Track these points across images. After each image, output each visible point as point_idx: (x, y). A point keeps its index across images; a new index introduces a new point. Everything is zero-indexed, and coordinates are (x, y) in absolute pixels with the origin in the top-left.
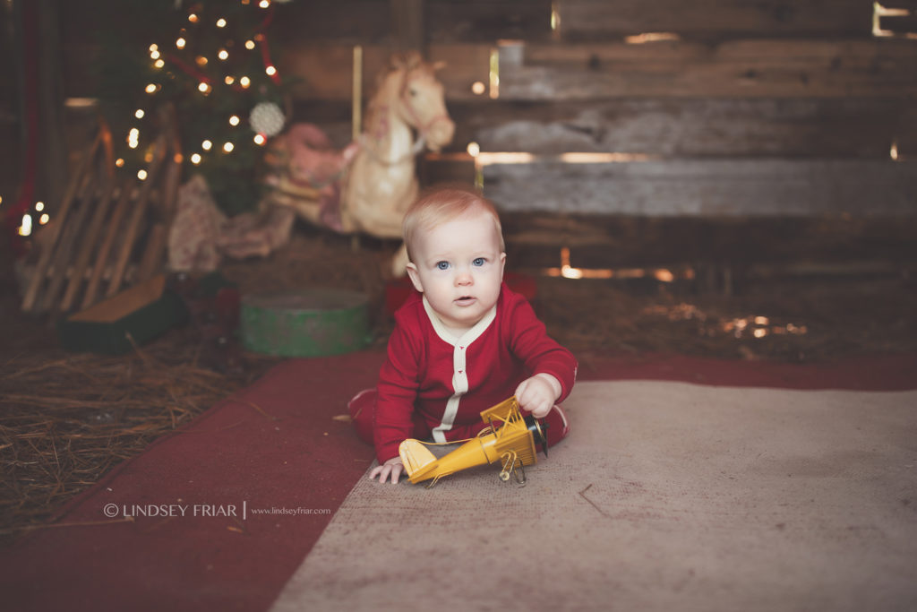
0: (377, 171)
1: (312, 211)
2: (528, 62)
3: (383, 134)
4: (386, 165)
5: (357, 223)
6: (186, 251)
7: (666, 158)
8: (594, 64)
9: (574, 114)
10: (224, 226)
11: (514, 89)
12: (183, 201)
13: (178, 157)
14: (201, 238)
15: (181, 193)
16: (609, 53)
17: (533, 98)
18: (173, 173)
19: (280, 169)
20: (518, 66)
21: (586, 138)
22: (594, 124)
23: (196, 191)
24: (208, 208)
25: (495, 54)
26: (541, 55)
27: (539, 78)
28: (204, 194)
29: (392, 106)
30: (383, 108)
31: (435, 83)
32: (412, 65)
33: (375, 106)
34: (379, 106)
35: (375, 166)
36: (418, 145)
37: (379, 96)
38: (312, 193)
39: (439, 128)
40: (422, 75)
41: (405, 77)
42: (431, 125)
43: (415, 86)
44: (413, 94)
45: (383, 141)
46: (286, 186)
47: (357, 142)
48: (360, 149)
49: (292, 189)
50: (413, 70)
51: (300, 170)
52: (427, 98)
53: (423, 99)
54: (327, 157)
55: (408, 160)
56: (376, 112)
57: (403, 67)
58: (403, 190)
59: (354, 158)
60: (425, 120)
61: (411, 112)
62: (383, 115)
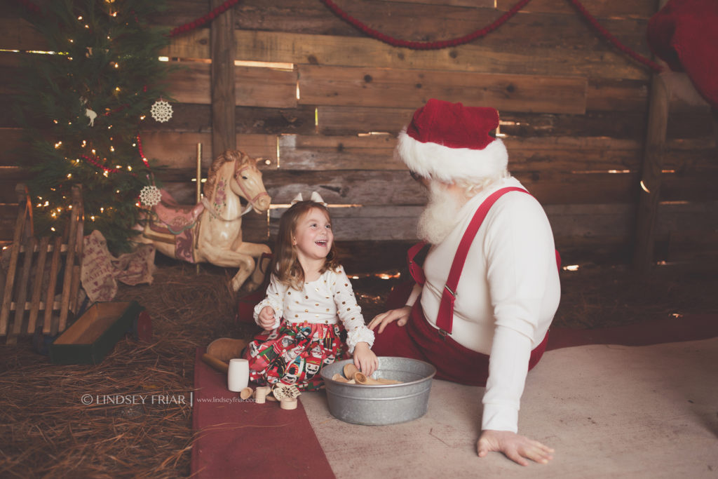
0: (218, 224)
1: (171, 249)
2: (299, 147)
3: (221, 200)
4: (224, 221)
5: (205, 257)
6: (96, 283)
7: (384, 206)
8: (340, 149)
9: (329, 180)
10: (112, 262)
11: (291, 164)
12: (88, 248)
13: (83, 218)
14: (105, 274)
15: (85, 242)
16: (349, 142)
17: (303, 168)
18: (81, 230)
19: (146, 220)
20: (294, 149)
21: (336, 193)
22: (340, 185)
23: (96, 241)
24: (106, 252)
25: (279, 142)
26: (307, 143)
27: (307, 157)
28: (101, 243)
29: (228, 183)
30: (220, 184)
31: (257, 172)
32: (244, 160)
33: (214, 182)
34: (217, 182)
35: (216, 221)
36: (248, 210)
37: (218, 177)
38: (171, 237)
39: (262, 201)
40: (250, 167)
41: (237, 167)
42: (257, 198)
43: (245, 173)
44: (245, 178)
45: (222, 205)
46: (148, 231)
47: (202, 203)
48: (205, 208)
49: (154, 233)
50: (243, 164)
51: (161, 221)
52: (254, 182)
53: (251, 182)
54: (181, 214)
55: (238, 218)
56: (216, 186)
57: (235, 159)
58: (236, 236)
59: (201, 214)
60: (253, 196)
61: (242, 189)
62: (220, 188)
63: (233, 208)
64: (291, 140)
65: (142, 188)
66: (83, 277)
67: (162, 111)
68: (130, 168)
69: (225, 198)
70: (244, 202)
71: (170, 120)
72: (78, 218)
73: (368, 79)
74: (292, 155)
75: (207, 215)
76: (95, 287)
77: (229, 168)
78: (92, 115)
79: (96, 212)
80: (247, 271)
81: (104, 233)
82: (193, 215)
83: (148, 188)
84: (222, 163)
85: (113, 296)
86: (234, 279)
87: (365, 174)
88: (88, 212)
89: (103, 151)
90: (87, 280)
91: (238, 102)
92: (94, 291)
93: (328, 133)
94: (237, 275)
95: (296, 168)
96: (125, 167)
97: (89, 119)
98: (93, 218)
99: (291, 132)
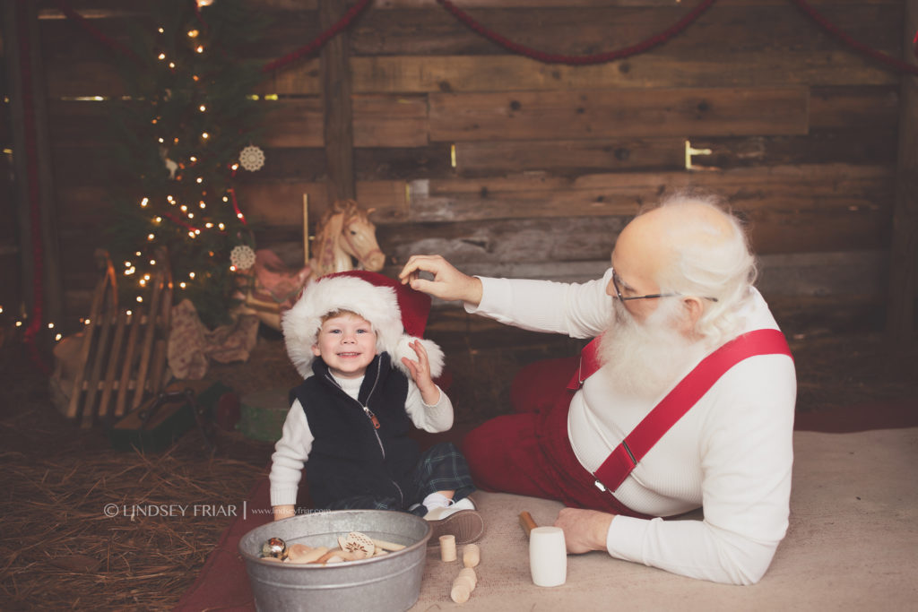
1: (275, 320)
2: (434, 193)
3: (329, 261)
6: (183, 361)
7: (541, 262)
8: (484, 194)
9: (470, 233)
10: (206, 336)
11: (424, 214)
12: (176, 320)
13: (171, 285)
14: (193, 349)
15: (174, 312)
16: (495, 185)
17: (439, 220)
18: (168, 298)
19: (247, 287)
20: (426, 197)
21: (481, 249)
22: (485, 239)
23: (185, 311)
24: (197, 324)
25: (408, 189)
26: (443, 188)
27: (443, 206)
28: (191, 314)
29: (336, 240)
30: (329, 241)
31: (368, 225)
32: (351, 212)
33: (322, 239)
34: (325, 239)
37: (326, 232)
38: (275, 306)
39: (374, 259)
40: (360, 220)
41: (346, 220)
42: (368, 257)
43: (354, 227)
44: (353, 233)
45: (331, 266)
46: (251, 299)
47: (309, 266)
49: (257, 302)
50: (352, 216)
51: (263, 288)
52: (365, 237)
53: (361, 238)
54: (285, 278)
56: (324, 243)
57: (343, 211)
59: (307, 279)
60: (363, 253)
61: (351, 245)
62: (329, 247)
64: (423, 186)
65: (233, 248)
66: (170, 353)
67: (252, 159)
68: (221, 226)
69: (333, 258)
71: (262, 168)
72: (162, 286)
73: (515, 106)
74: (425, 204)
76: (182, 365)
77: (337, 222)
78: (172, 166)
79: (187, 279)
81: (195, 302)
82: (299, 279)
83: (239, 248)
84: (330, 216)
85: (202, 374)
87: (516, 224)
88: (176, 281)
89: (193, 207)
90: (174, 357)
91: (358, 143)
92: (181, 370)
93: (467, 174)
95: (430, 220)
96: (216, 227)
97: (168, 172)
98: (183, 285)
99: (421, 176)
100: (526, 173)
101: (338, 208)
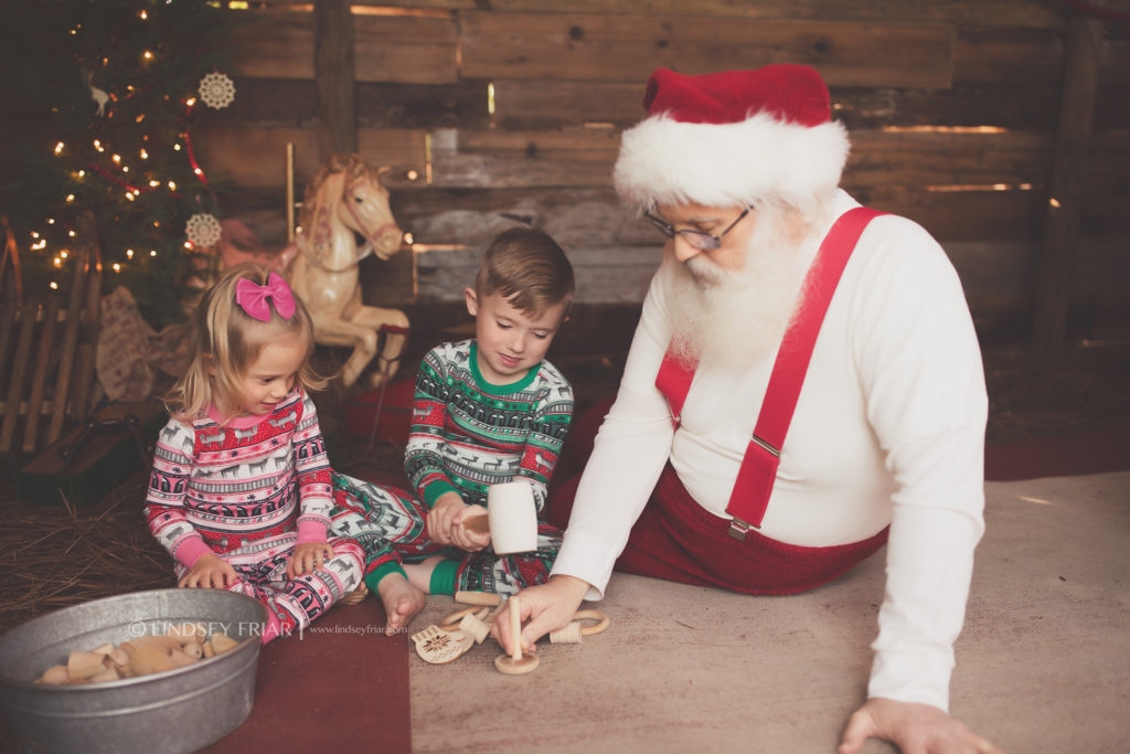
0: (321, 277)
2: (464, 149)
3: (324, 238)
4: (328, 271)
6: (119, 373)
7: (605, 246)
8: (532, 152)
9: (512, 204)
10: (150, 339)
11: (450, 177)
12: (107, 315)
13: (99, 267)
14: (133, 358)
15: (104, 305)
16: (546, 141)
17: (470, 185)
18: (96, 285)
19: (207, 271)
20: (454, 153)
22: (531, 213)
23: (121, 304)
24: (137, 322)
25: (429, 141)
26: (476, 142)
27: (476, 167)
28: (130, 308)
29: (334, 209)
30: (323, 211)
31: (380, 190)
32: (357, 171)
33: (314, 207)
34: (318, 207)
35: (316, 271)
36: (366, 253)
37: (319, 199)
39: (387, 238)
40: (368, 182)
41: (348, 181)
42: (379, 234)
43: (361, 192)
44: (359, 201)
45: (326, 246)
47: (294, 244)
48: (299, 252)
50: (357, 177)
52: (375, 207)
53: (370, 207)
54: (261, 259)
55: (353, 266)
56: (316, 214)
57: (345, 169)
58: (348, 297)
59: (293, 261)
60: (373, 229)
61: (356, 218)
62: (323, 218)
63: (343, 250)
64: (450, 138)
65: (189, 218)
66: (100, 363)
67: (218, 91)
68: (172, 185)
69: (330, 235)
70: (360, 240)
71: (231, 104)
72: (87, 267)
73: (576, 33)
74: (452, 163)
75: (302, 262)
76: (117, 379)
77: (335, 184)
78: (101, 97)
79: (122, 259)
80: (366, 353)
81: (133, 292)
82: (281, 261)
83: (199, 217)
84: (325, 177)
85: (146, 392)
86: (346, 366)
87: (573, 194)
88: (107, 259)
89: (131, 158)
90: (105, 368)
91: (361, 76)
92: (116, 385)
93: (509, 124)
94: (349, 361)
95: (459, 185)
96: (164, 185)
97: (96, 105)
98: (117, 267)
99: (449, 125)
100: (588, 125)
101: (337, 166)
